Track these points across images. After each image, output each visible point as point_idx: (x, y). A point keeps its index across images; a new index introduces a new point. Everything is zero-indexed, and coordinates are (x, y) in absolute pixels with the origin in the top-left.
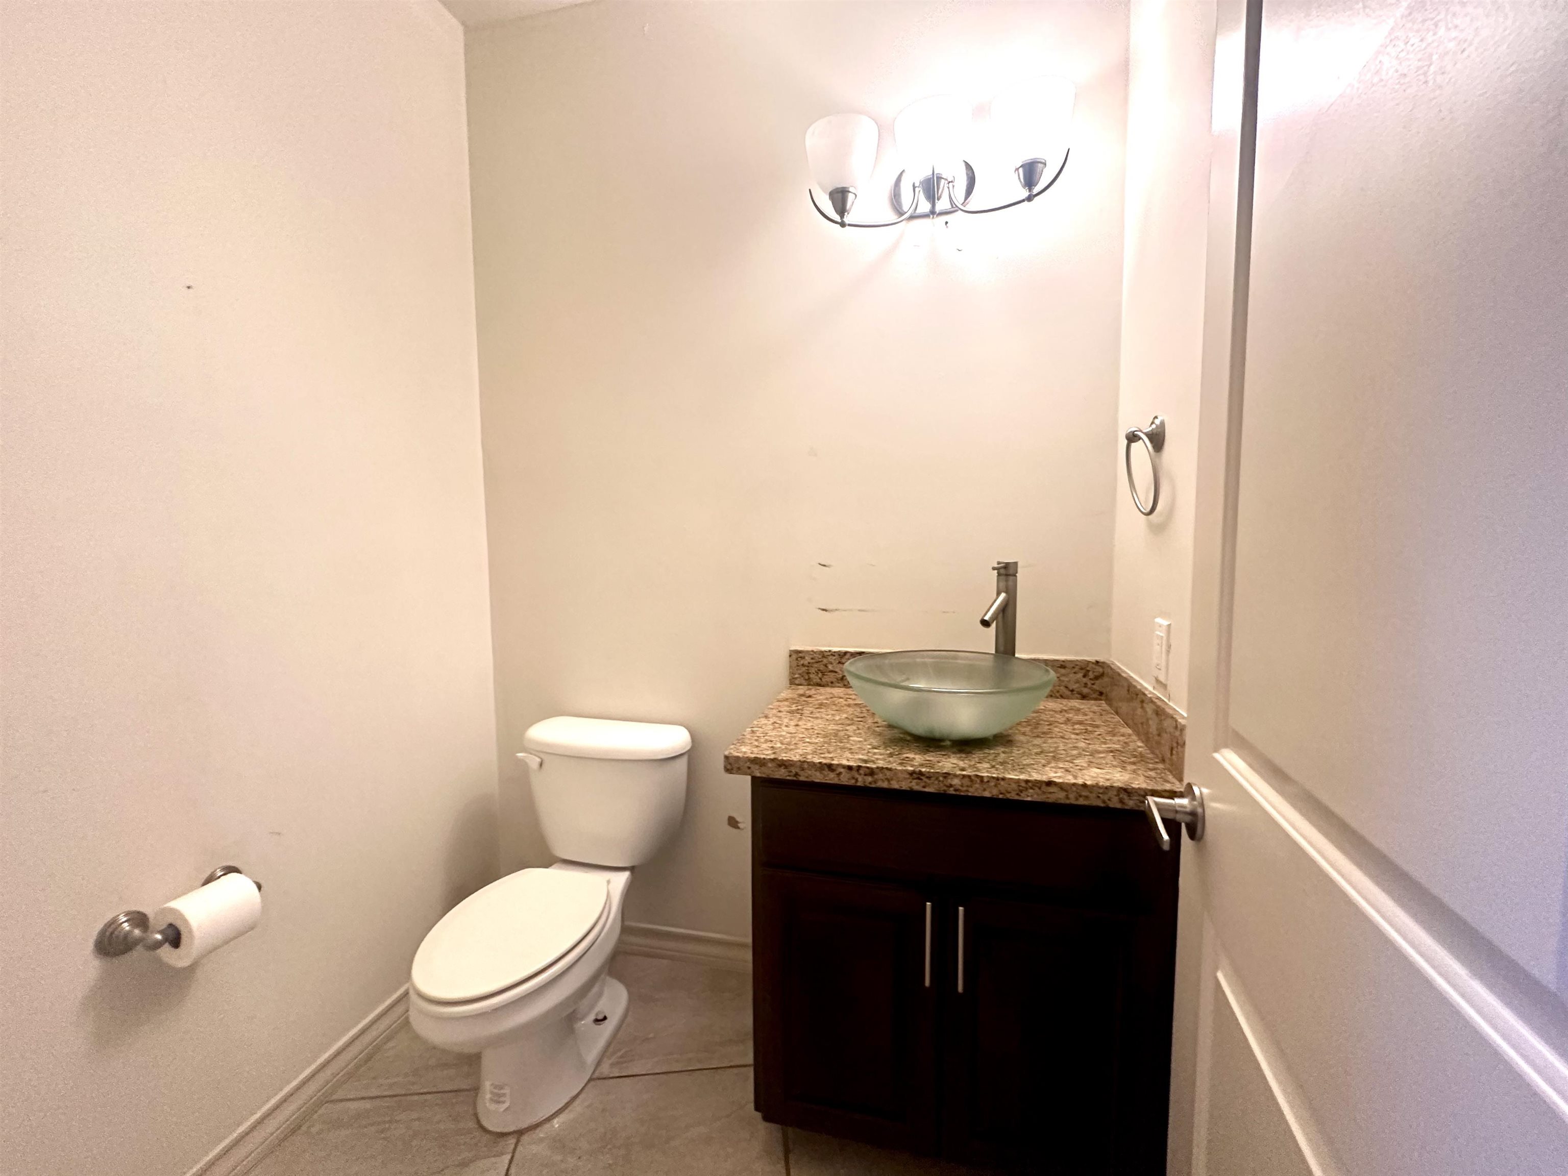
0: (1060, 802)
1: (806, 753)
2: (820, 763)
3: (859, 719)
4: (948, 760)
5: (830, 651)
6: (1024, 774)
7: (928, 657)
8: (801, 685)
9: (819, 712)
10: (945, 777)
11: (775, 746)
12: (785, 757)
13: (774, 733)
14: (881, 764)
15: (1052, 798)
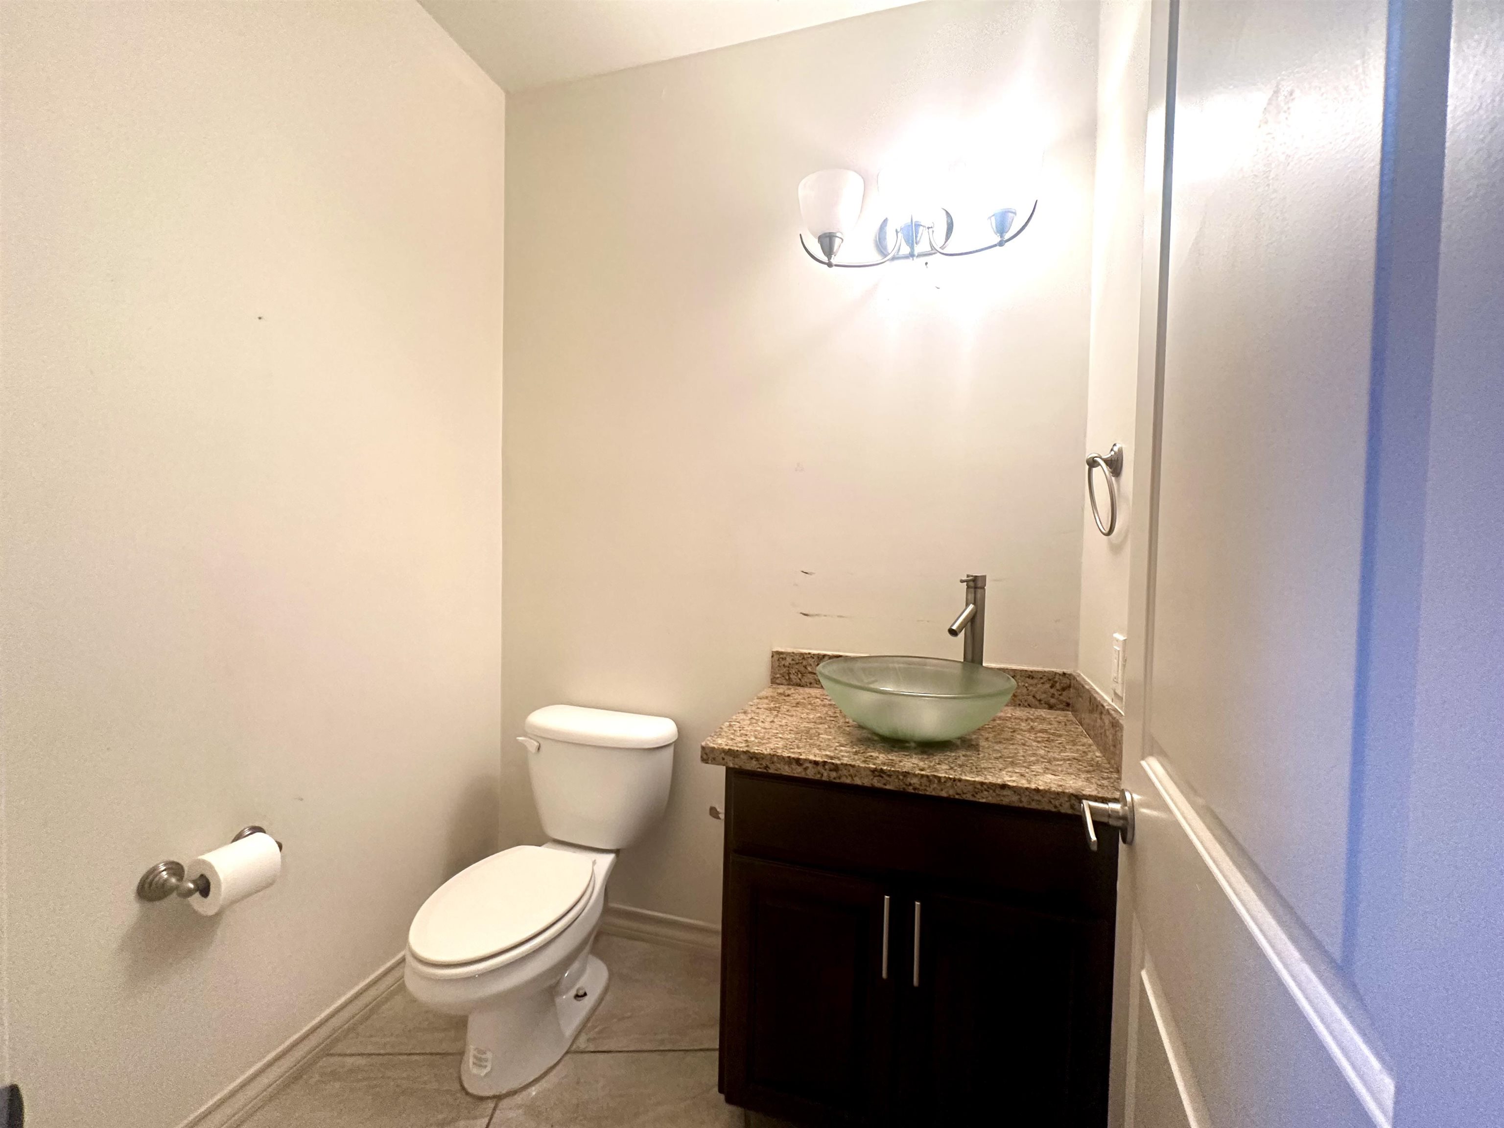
0: (1013, 805)
1: (777, 747)
2: (789, 757)
3: (832, 719)
4: (911, 760)
5: (809, 654)
6: (980, 777)
7: (898, 663)
8: (782, 684)
9: (796, 710)
10: (905, 776)
11: (749, 739)
12: (757, 750)
13: (750, 728)
14: (845, 760)
15: (1005, 801)
